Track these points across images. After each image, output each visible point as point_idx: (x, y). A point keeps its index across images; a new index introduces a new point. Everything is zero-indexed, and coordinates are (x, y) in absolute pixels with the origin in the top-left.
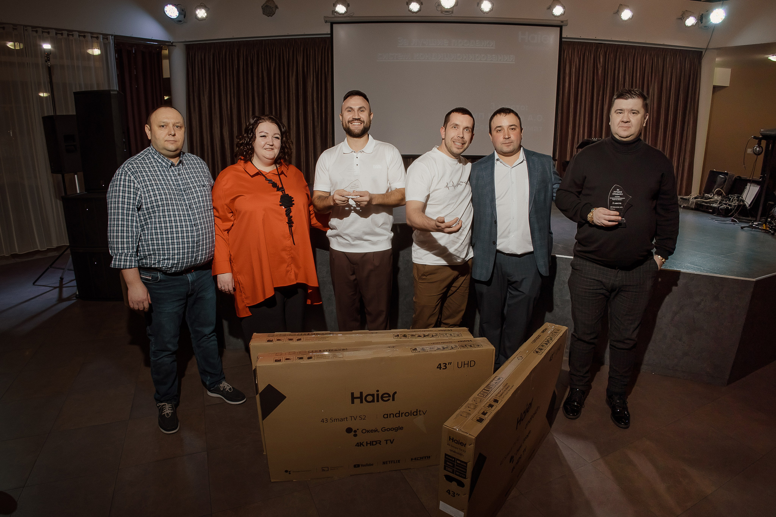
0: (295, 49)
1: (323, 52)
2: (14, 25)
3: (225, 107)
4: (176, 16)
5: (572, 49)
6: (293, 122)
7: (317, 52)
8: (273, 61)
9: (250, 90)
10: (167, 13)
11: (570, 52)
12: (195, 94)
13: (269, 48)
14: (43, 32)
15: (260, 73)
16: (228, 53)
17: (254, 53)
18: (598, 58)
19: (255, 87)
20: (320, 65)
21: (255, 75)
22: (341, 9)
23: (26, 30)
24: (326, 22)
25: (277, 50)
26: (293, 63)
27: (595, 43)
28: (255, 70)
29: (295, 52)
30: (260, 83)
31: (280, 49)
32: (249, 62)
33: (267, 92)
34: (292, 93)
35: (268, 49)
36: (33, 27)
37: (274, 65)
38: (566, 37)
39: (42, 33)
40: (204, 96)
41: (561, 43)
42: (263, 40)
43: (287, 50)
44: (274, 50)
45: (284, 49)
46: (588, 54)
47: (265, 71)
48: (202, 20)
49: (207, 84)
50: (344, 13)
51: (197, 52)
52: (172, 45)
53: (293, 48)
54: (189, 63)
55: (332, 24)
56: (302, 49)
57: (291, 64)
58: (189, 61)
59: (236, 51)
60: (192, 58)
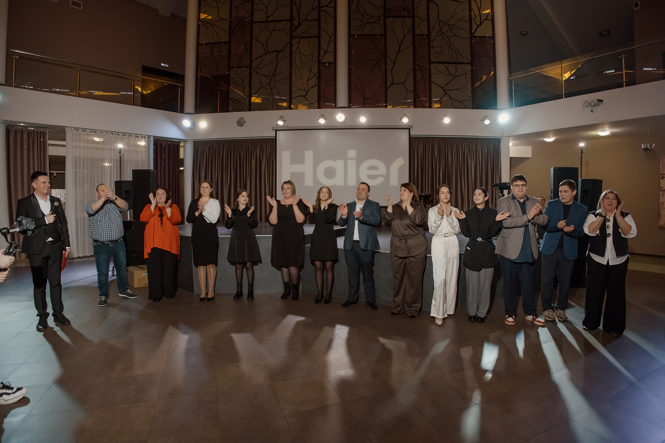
0: (255, 145)
1: (271, 147)
3: (214, 177)
4: (189, 125)
5: (418, 141)
6: (253, 187)
7: (268, 147)
8: (242, 150)
9: (229, 168)
10: (184, 125)
11: (417, 143)
12: (197, 169)
14: (116, 134)
15: (235, 158)
16: (217, 147)
17: (232, 146)
18: (434, 146)
19: (232, 166)
20: (269, 154)
22: (280, 123)
23: (107, 133)
24: (273, 130)
26: (254, 152)
27: (432, 137)
28: (232, 156)
29: (255, 147)
30: (235, 164)
31: (247, 145)
32: (229, 152)
34: (253, 170)
35: (240, 145)
36: (111, 132)
37: (243, 153)
38: (413, 134)
40: (202, 170)
41: (410, 138)
43: (251, 145)
44: (244, 145)
45: (249, 144)
46: (428, 145)
47: (238, 157)
49: (205, 164)
50: (283, 125)
51: (199, 145)
52: (186, 141)
53: (255, 144)
54: (195, 151)
55: (276, 131)
56: (259, 144)
57: (253, 153)
58: (195, 150)
59: (222, 145)
60: (197, 149)
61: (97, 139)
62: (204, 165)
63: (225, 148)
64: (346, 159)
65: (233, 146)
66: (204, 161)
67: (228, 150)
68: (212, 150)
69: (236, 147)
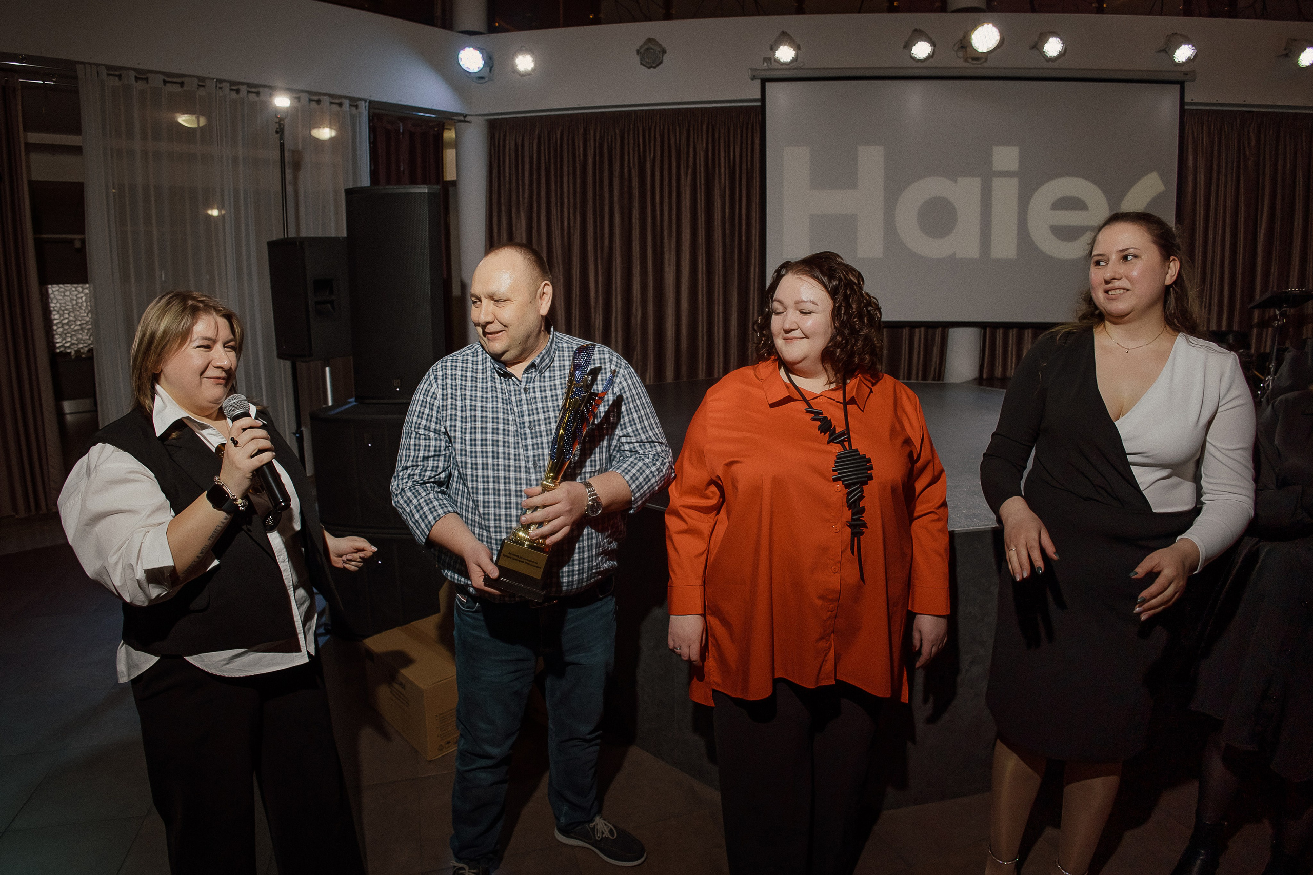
0: (692, 128)
1: (748, 133)
2: (201, 79)
4: (478, 68)
7: (732, 133)
9: (607, 201)
10: (461, 63)
12: (503, 208)
13: (643, 126)
14: (249, 92)
15: (626, 170)
16: (566, 134)
17: (615, 134)
20: (738, 156)
21: (617, 174)
23: (221, 88)
24: (753, 78)
25: (658, 128)
26: (688, 152)
28: (617, 165)
29: (692, 136)
30: (626, 189)
31: (664, 129)
32: (605, 151)
33: (637, 205)
34: (686, 207)
35: (641, 128)
36: (232, 83)
37: (651, 157)
38: (1192, 101)
39: (247, 95)
40: (519, 212)
41: (1183, 112)
42: (632, 111)
43: (677, 129)
44: (653, 128)
45: (671, 128)
47: (634, 167)
48: (526, 75)
49: (527, 191)
50: (792, 62)
51: (508, 134)
52: (465, 121)
53: (689, 126)
54: (493, 153)
55: (764, 82)
56: (705, 127)
57: (684, 157)
58: (493, 148)
59: (581, 131)
60: (499, 143)
61: (184, 120)
62: (523, 194)
63: (592, 140)
64: (987, 175)
65: (617, 132)
66: (523, 182)
67: (601, 145)
68: (549, 148)
69: (628, 137)
